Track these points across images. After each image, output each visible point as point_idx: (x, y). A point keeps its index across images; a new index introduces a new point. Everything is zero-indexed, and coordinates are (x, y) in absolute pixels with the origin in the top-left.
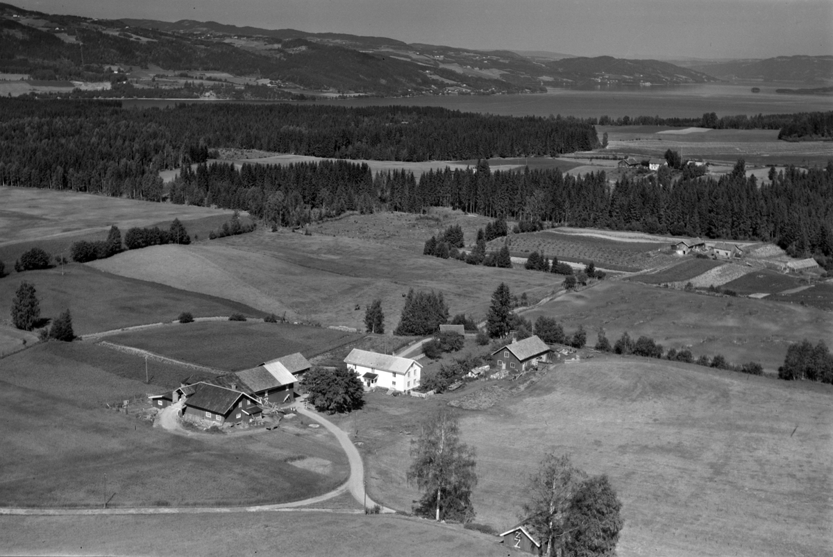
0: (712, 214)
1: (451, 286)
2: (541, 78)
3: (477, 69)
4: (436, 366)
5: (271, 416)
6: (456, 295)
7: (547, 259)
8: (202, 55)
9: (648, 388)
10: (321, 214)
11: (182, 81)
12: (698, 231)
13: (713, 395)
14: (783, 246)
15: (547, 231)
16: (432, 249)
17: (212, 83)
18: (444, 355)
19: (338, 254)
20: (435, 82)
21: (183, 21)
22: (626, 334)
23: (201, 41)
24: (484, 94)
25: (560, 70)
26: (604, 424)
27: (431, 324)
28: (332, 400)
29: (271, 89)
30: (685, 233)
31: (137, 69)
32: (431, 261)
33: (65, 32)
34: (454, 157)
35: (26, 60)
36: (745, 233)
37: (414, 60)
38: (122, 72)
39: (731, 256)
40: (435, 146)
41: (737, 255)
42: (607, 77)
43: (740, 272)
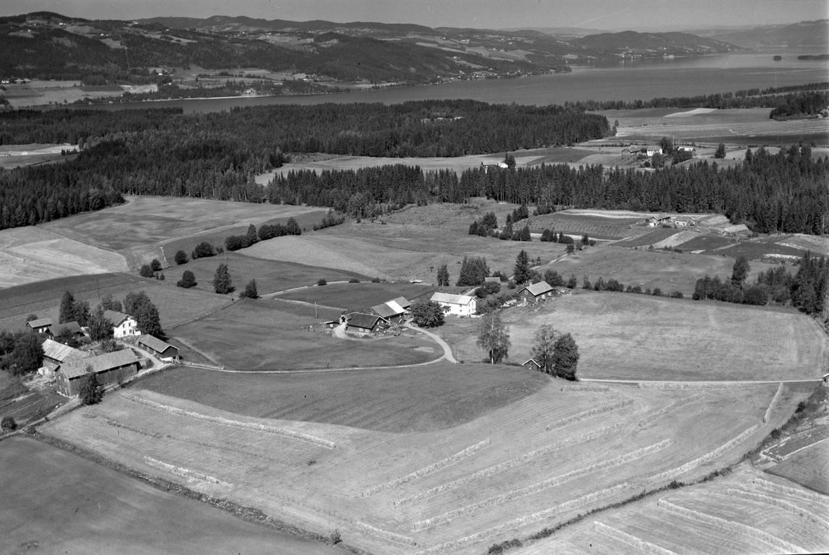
0: (680, 195)
1: (490, 255)
2: (566, 56)
3: (502, 51)
4: (484, 302)
5: (395, 329)
6: (494, 260)
7: (556, 234)
8: (240, 53)
9: (610, 307)
10: (389, 207)
11: (224, 80)
12: (670, 207)
13: (648, 309)
14: (728, 217)
15: (558, 213)
16: (475, 230)
17: (252, 80)
18: (489, 295)
19: (409, 237)
20: (462, 67)
21: (215, 17)
22: (601, 278)
23: (238, 39)
24: (510, 77)
25: (584, 47)
26: (582, 326)
27: (479, 278)
28: (427, 320)
29: (308, 84)
30: (660, 210)
31: (180, 70)
32: (475, 239)
33: (110, 37)
34: (485, 151)
35: (77, 66)
36: (704, 208)
37: (440, 45)
38: (167, 73)
39: (687, 225)
40: (469, 143)
41: (692, 225)
42: (631, 52)
43: (692, 235)
